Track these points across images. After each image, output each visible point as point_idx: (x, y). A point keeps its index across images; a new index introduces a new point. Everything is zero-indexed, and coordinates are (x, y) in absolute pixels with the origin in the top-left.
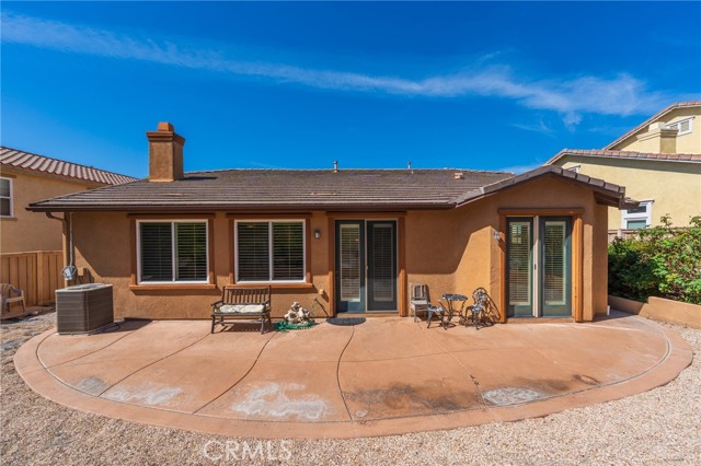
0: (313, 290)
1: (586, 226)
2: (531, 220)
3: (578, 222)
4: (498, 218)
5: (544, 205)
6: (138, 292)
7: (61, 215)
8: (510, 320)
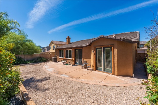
0: (72, 60)
1: (115, 49)
2: (101, 48)
3: (112, 48)
4: (94, 48)
5: (104, 44)
6: (59, 58)
7: (55, 50)
8: (97, 70)
